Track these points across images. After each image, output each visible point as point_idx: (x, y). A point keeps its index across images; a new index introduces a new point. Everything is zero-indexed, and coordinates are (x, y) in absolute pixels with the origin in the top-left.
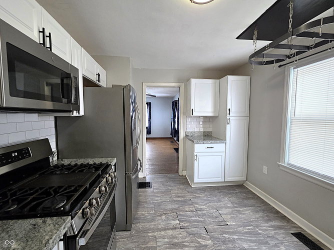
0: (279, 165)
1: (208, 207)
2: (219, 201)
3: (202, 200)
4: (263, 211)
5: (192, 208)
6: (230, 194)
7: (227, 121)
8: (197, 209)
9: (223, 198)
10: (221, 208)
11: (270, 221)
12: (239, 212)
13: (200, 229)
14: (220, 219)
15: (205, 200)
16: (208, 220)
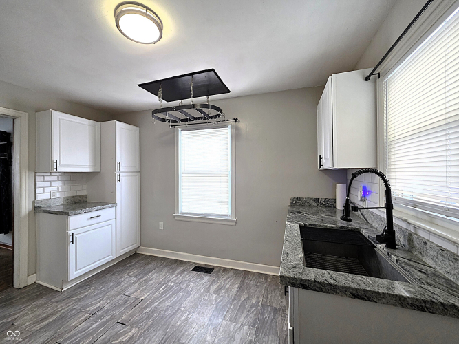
0: (174, 217)
1: (108, 298)
2: (119, 283)
3: (92, 297)
4: (166, 266)
5: (83, 316)
6: (127, 268)
7: (117, 178)
8: (93, 311)
9: (122, 277)
10: (125, 289)
11: (175, 271)
12: (146, 280)
13: (112, 329)
14: (131, 300)
15: (97, 294)
16: (117, 312)
